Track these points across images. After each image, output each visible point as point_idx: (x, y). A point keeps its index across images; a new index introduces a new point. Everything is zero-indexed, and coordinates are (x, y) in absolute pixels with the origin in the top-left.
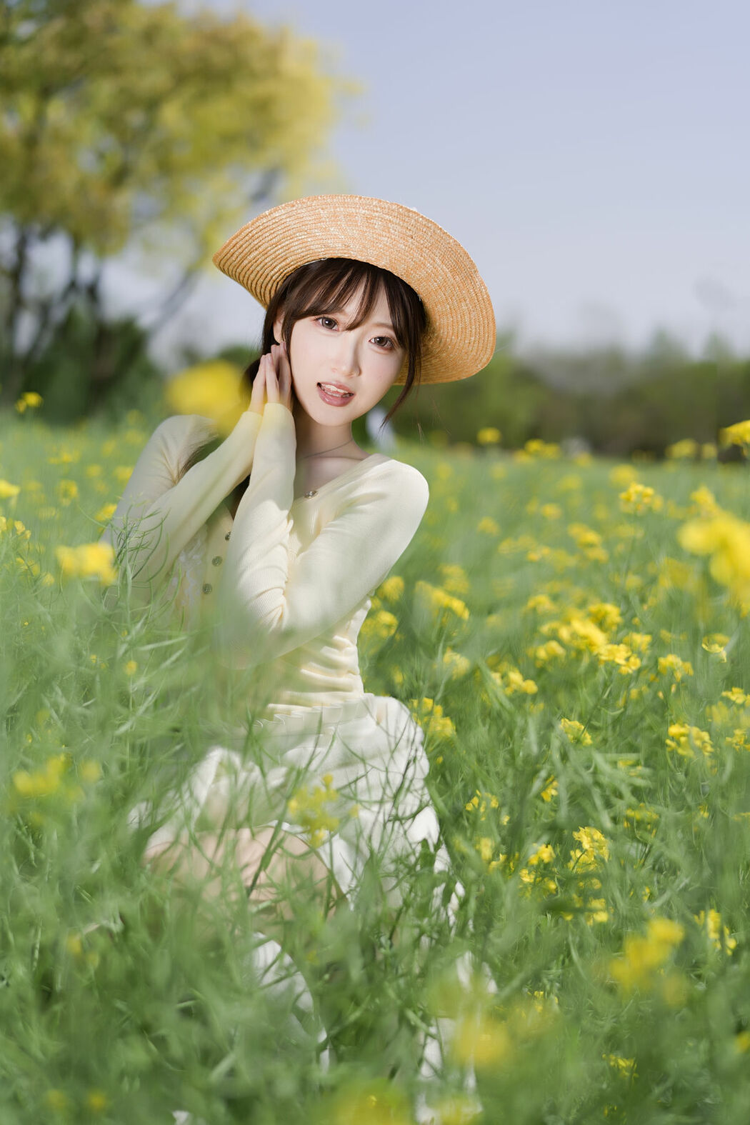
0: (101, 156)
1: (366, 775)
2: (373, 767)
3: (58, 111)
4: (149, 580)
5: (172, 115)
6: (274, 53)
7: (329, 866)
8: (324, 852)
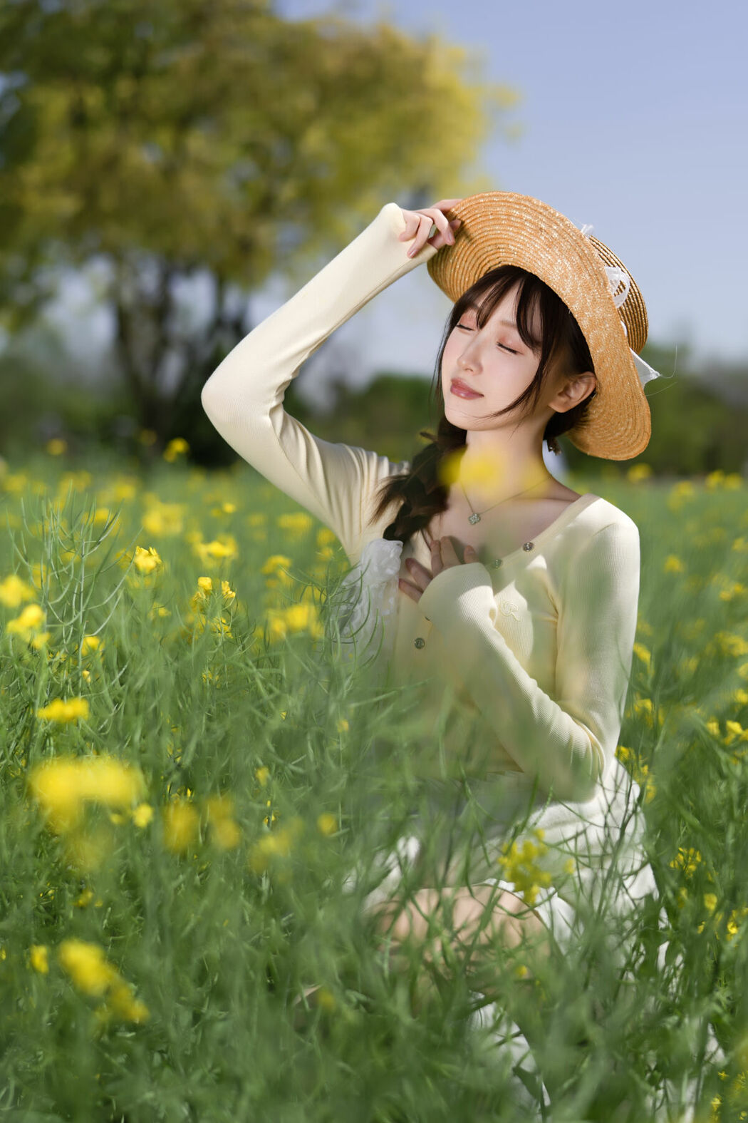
0: (243, 185)
1: (584, 832)
2: (591, 824)
3: (198, 142)
4: (353, 636)
5: (315, 140)
6: (420, 65)
7: (549, 925)
8: (543, 911)
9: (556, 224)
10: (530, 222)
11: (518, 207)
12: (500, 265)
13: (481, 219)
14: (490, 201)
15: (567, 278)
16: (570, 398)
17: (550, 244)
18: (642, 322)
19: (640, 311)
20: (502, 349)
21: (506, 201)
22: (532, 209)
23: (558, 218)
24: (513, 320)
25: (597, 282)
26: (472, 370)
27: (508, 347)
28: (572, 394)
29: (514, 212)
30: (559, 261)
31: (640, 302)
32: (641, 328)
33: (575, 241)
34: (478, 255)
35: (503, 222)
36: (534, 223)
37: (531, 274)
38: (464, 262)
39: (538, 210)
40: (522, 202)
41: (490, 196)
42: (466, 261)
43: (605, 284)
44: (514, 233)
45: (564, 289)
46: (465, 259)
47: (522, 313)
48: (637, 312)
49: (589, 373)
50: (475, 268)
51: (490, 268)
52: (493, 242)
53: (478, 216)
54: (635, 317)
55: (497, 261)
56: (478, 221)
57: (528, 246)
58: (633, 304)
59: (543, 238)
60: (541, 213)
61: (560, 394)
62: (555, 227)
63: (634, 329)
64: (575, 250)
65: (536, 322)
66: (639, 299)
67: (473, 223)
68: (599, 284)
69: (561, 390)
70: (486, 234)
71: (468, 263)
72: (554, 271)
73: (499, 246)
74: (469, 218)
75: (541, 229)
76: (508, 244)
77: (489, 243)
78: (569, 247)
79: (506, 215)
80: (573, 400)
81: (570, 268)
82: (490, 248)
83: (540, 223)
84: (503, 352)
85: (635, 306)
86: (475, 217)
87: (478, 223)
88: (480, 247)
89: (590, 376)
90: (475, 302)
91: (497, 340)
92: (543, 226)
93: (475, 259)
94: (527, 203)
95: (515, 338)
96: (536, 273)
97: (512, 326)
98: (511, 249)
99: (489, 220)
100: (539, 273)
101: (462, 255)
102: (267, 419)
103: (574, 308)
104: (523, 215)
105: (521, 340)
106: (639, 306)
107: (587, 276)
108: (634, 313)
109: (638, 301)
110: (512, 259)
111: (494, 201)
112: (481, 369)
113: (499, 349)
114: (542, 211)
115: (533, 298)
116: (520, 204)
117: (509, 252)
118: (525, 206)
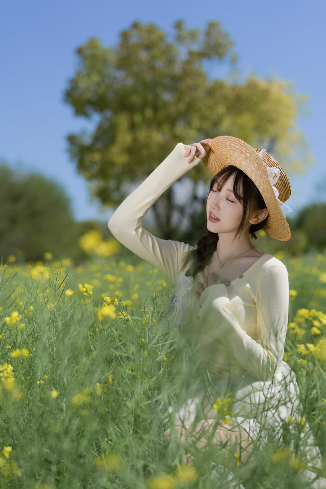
9: (248, 150)
10: (238, 149)
11: (234, 143)
12: (229, 165)
13: (221, 146)
14: (224, 140)
15: (253, 172)
16: (259, 219)
17: (246, 158)
18: (288, 187)
19: (286, 182)
20: (228, 201)
21: (229, 140)
22: (239, 144)
23: (249, 148)
24: (232, 189)
25: (264, 175)
26: (216, 209)
27: (230, 200)
28: (260, 217)
29: (233, 144)
30: (249, 165)
31: (286, 179)
32: (288, 189)
33: (256, 157)
34: (220, 160)
35: (228, 148)
36: (240, 150)
37: (240, 169)
38: (216, 162)
39: (242, 144)
40: (236, 141)
41: (224, 138)
42: (217, 162)
43: (267, 176)
44: (233, 153)
45: (252, 176)
46: (216, 161)
47: (235, 186)
48: (285, 183)
49: (265, 209)
50: (220, 165)
51: (225, 166)
52: (225, 156)
53: (220, 145)
54: (284, 185)
55: (228, 163)
56: (220, 147)
57: (238, 158)
58: (283, 180)
59: (243, 156)
60: (242, 146)
61: (254, 218)
62: (248, 152)
63: (284, 190)
64: (256, 161)
65: (241, 190)
66: (286, 178)
67: (218, 148)
68: (265, 175)
69: (254, 216)
70: (222, 152)
71: (217, 163)
72: (248, 169)
73: (227, 157)
74: (217, 145)
75: (243, 152)
76: (230, 157)
77: (224, 156)
78: (253, 160)
79: (230, 146)
80: (260, 220)
81: (254, 168)
82: (224, 158)
83: (242, 150)
84: (228, 202)
85: (284, 181)
86: (218, 145)
87: (219, 148)
88: (221, 157)
89: (266, 211)
90: (218, 180)
91: (226, 197)
92: (243, 151)
93: (220, 162)
94: (237, 141)
95: (232, 197)
96: (241, 169)
97: (232, 191)
98: (231, 159)
99: (224, 147)
100: (242, 169)
101: (215, 160)
102: (134, 232)
103: (256, 184)
104: (236, 146)
105: (235, 197)
106: (286, 181)
107: (260, 172)
108: (283, 184)
109: (285, 179)
110: (232, 163)
111: (225, 140)
112: (219, 208)
113: (226, 201)
114: (243, 145)
115: (240, 180)
116: (234, 142)
117: (231, 160)
118: (237, 142)
